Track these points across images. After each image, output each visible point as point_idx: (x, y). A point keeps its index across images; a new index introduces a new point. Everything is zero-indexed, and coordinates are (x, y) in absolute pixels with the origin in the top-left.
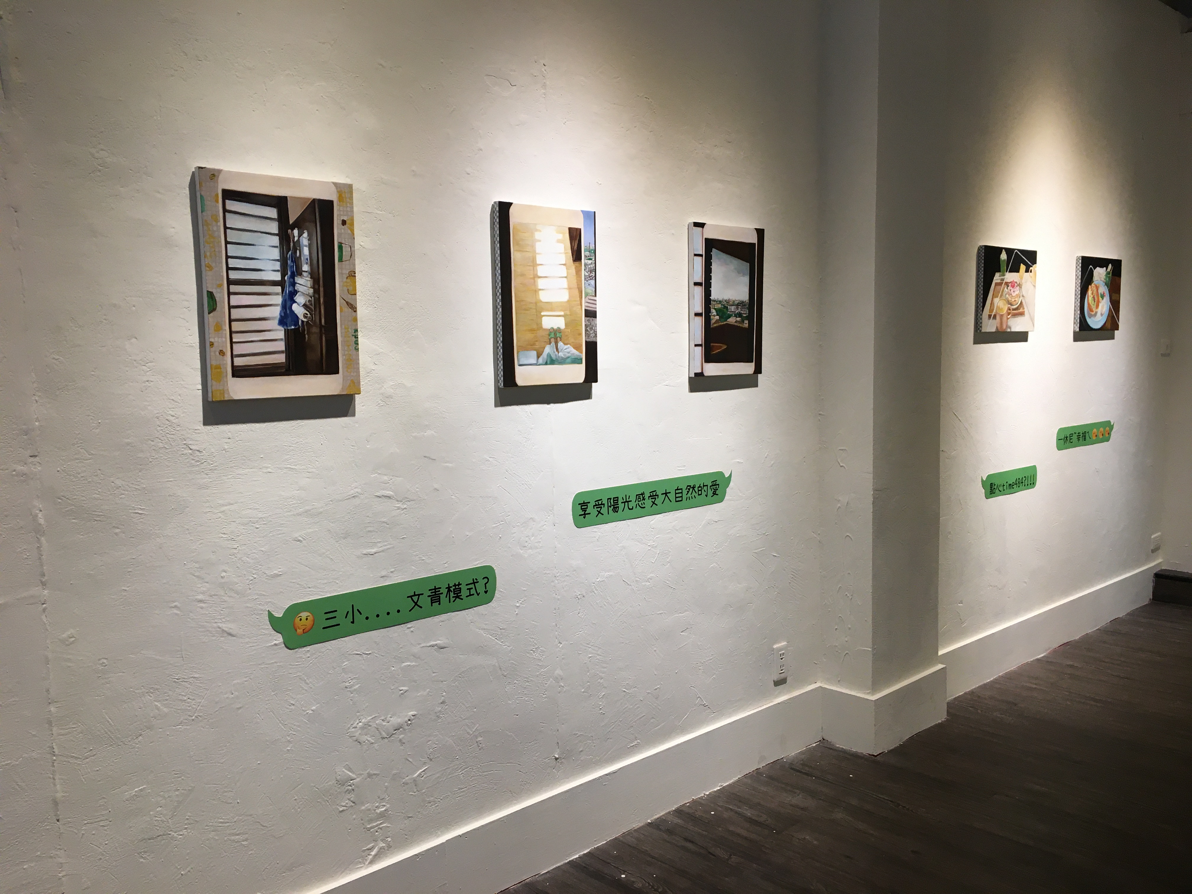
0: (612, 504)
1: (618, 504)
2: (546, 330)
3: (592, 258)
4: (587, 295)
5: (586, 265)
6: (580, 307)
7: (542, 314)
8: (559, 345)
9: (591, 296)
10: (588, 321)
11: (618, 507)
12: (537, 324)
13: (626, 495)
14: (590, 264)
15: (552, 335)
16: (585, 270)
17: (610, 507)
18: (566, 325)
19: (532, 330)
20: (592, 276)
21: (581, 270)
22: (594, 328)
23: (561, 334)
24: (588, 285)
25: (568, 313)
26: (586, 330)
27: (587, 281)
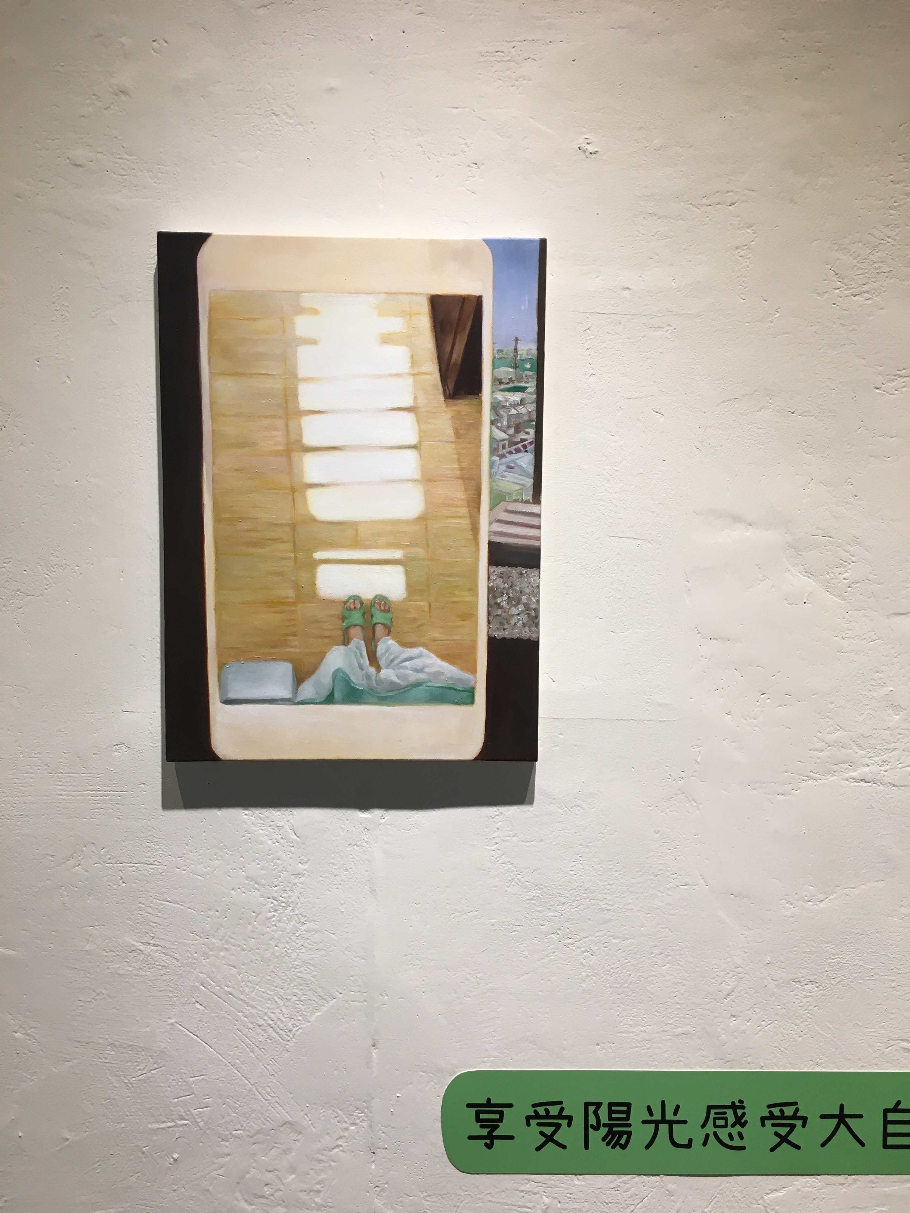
0: (604, 1119)
1: (629, 1125)
2: (331, 602)
3: (523, 385)
4: (497, 498)
5: (496, 407)
6: (470, 535)
7: (319, 555)
8: (381, 648)
9: (516, 501)
10: (501, 576)
11: (629, 1134)
12: (296, 586)
13: (663, 1103)
14: (515, 405)
15: (356, 617)
16: (492, 423)
17: (596, 1128)
18: (410, 587)
19: (274, 604)
20: (523, 440)
21: (477, 424)
22: (524, 599)
23: (390, 615)
24: (503, 468)
25: (420, 552)
26: (492, 605)
27: (502, 456)
